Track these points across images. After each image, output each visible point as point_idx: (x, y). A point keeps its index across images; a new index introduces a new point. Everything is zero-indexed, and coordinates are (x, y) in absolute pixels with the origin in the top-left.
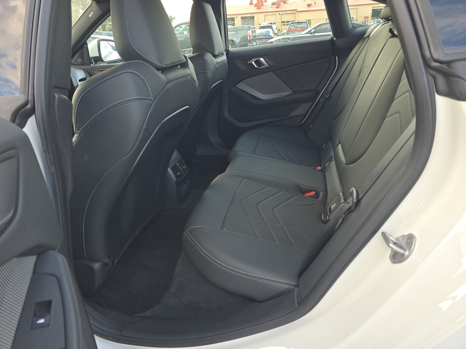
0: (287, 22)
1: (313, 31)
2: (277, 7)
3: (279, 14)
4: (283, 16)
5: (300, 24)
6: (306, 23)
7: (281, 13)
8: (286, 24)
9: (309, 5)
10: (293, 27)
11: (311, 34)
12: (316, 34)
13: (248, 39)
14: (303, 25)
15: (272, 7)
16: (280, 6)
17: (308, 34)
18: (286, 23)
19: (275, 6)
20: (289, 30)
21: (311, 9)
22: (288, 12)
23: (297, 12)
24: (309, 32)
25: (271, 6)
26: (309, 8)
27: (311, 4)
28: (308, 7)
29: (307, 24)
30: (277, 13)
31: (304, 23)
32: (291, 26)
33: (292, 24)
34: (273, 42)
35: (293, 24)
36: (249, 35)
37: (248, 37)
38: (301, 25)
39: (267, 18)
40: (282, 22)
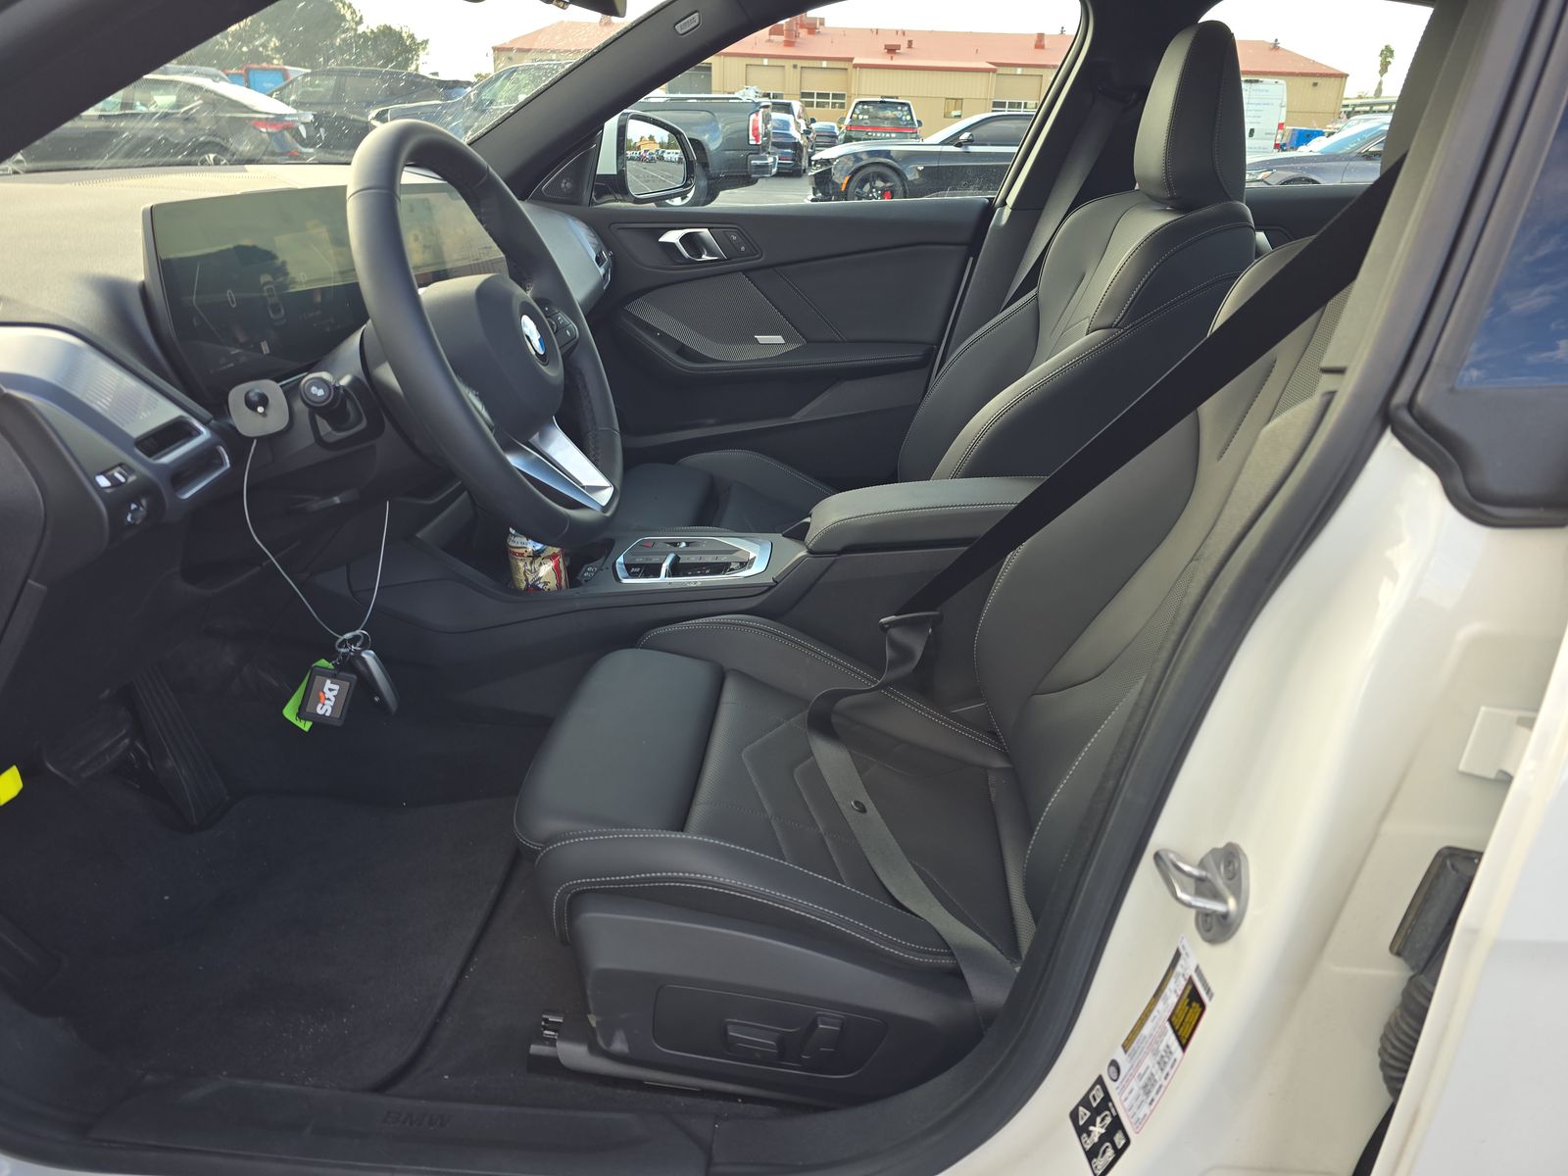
0: (820, 95)
1: (965, 136)
2: (789, 44)
3: (795, 66)
4: (808, 74)
5: (885, 109)
6: (906, 108)
7: (800, 63)
8: (817, 103)
9: (892, 50)
10: (866, 117)
11: (959, 145)
12: (973, 149)
13: (752, 142)
14: (898, 114)
15: (769, 41)
16: (798, 40)
17: (948, 144)
18: (815, 100)
19: (782, 38)
20: (855, 123)
21: (897, 61)
22: (824, 64)
23: (856, 66)
24: (953, 140)
25: (767, 37)
26: (892, 58)
27: (899, 47)
28: (889, 56)
29: (910, 109)
30: (789, 64)
31: (899, 108)
32: (857, 111)
33: (860, 106)
34: (835, 159)
35: (866, 107)
36: (755, 129)
37: (751, 137)
38: (889, 113)
39: (754, 73)
40: (804, 95)
